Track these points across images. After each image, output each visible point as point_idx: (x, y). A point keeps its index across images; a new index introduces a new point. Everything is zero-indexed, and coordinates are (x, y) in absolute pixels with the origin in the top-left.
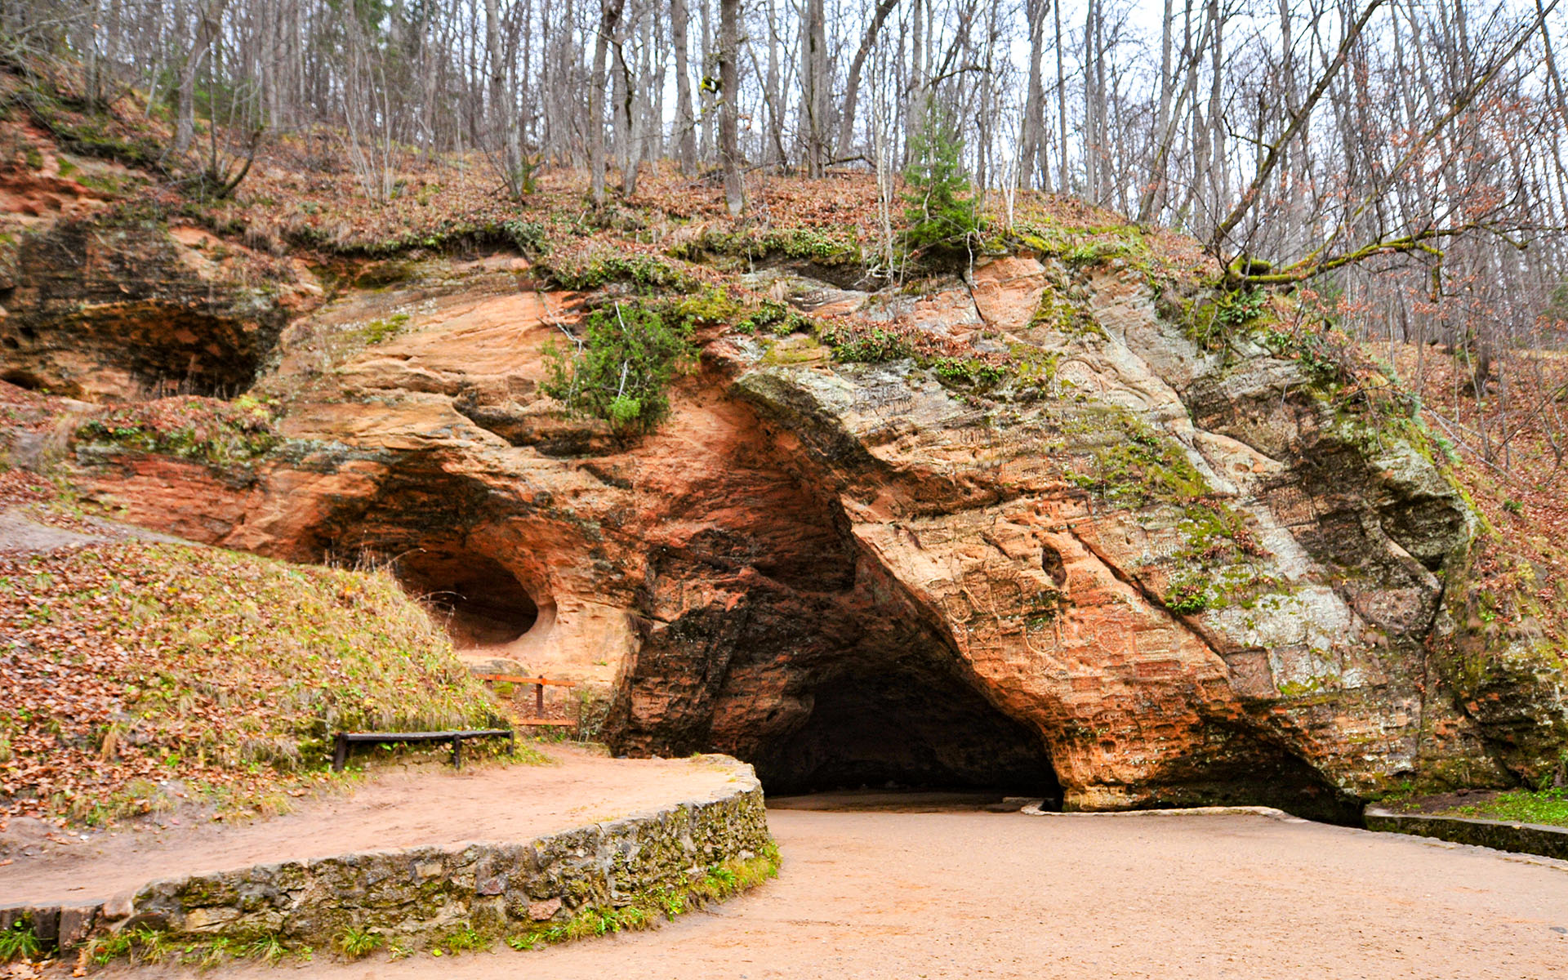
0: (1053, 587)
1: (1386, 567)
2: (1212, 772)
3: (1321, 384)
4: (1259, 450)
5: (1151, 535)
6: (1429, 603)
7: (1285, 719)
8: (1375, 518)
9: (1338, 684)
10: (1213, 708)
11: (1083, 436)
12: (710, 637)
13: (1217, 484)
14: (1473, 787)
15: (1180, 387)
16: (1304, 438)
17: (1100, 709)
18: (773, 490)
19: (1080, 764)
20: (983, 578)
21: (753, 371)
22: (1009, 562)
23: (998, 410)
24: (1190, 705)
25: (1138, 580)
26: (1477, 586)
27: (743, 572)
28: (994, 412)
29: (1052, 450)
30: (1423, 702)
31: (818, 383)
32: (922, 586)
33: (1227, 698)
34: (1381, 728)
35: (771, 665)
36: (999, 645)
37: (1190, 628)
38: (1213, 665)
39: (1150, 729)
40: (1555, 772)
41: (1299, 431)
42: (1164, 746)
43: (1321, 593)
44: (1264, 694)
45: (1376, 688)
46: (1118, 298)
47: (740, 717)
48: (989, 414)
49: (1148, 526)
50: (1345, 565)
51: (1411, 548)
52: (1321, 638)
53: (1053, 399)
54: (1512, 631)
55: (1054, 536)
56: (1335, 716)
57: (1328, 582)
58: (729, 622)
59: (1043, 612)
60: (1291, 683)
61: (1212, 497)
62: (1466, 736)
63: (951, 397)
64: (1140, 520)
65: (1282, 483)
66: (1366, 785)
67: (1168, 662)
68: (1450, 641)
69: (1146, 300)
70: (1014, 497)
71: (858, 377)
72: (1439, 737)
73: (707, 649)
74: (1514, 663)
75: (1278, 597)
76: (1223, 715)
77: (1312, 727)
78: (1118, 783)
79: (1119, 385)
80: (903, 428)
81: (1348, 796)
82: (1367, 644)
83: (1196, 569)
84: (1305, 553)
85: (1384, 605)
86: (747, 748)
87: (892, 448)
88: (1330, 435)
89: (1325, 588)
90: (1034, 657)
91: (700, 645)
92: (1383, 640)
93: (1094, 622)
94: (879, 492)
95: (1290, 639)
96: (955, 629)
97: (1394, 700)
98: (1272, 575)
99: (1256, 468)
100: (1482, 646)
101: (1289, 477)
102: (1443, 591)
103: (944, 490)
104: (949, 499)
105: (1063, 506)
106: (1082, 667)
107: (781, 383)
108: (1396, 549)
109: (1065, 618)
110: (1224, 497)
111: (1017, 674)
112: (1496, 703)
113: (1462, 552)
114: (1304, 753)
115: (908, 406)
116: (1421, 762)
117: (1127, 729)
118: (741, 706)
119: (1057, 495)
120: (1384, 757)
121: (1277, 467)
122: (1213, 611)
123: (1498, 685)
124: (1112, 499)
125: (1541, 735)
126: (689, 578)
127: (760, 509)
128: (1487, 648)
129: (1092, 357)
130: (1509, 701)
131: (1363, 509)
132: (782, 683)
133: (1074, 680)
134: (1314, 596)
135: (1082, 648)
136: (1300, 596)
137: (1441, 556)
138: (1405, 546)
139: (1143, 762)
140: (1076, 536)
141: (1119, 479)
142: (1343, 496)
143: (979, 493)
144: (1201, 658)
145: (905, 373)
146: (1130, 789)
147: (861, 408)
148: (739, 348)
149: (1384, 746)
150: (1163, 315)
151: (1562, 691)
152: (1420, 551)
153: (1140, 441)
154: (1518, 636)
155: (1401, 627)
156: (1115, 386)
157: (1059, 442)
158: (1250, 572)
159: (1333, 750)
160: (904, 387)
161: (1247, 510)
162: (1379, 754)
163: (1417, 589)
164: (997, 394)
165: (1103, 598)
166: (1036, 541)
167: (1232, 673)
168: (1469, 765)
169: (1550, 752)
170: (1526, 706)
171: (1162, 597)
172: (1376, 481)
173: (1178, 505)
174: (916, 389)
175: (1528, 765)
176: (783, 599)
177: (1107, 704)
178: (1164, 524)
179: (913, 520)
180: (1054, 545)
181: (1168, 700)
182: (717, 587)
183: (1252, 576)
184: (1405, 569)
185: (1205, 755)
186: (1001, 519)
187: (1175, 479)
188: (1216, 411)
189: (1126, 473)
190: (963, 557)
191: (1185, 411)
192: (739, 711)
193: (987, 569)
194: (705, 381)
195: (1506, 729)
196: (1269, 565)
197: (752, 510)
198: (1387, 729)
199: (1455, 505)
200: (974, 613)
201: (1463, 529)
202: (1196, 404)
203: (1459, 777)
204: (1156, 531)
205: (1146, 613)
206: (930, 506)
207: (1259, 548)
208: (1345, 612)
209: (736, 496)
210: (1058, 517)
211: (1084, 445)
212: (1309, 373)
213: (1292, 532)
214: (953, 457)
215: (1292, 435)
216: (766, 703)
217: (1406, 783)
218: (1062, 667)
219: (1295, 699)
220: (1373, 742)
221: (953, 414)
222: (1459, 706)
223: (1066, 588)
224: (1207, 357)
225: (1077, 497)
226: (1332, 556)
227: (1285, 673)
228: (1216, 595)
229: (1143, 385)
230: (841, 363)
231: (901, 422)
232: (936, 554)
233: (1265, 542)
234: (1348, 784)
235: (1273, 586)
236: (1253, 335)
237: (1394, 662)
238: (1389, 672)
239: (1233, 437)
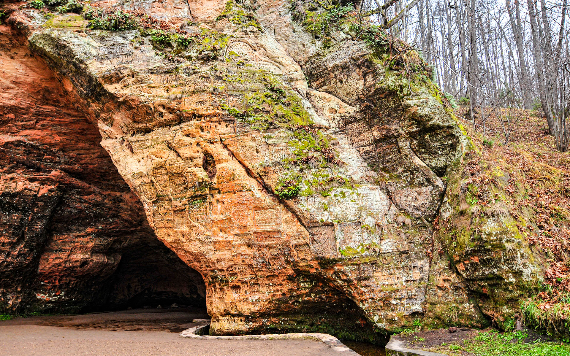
0: (207, 179)
1: (412, 173)
2: (303, 308)
3: (378, 55)
4: (343, 100)
5: (271, 147)
6: (437, 197)
7: (343, 273)
8: (406, 140)
9: (377, 250)
10: (301, 264)
11: (238, 85)
12: (24, 211)
13: (318, 120)
14: (460, 325)
15: (303, 63)
16: (367, 88)
17: (232, 263)
18: (74, 122)
19: (218, 300)
20: (165, 172)
21: (38, 33)
22: (181, 161)
23: (185, 64)
24: (288, 262)
25: (261, 177)
26: (466, 181)
27: (53, 172)
28: (183, 65)
29: (214, 90)
30: (430, 263)
31: (76, 41)
32: (129, 177)
33: (309, 257)
34: (403, 281)
35: (82, 233)
36: (171, 217)
37: (289, 209)
38: (301, 234)
39: (263, 277)
40: (516, 318)
41: (365, 85)
42: (272, 289)
43: (372, 189)
44: (330, 255)
45: (402, 253)
46: (272, 9)
47: (59, 265)
48: (179, 66)
49: (270, 142)
50: (389, 172)
51: (427, 162)
52: (370, 218)
53: (222, 61)
54: (489, 211)
55: (212, 146)
56: (374, 271)
57: (378, 183)
58: (41, 204)
59: (201, 196)
60: (348, 248)
61: (312, 127)
62: (456, 288)
63: (157, 54)
64: (265, 137)
65: (355, 120)
66: (391, 321)
67: (274, 231)
68: (448, 221)
69: (287, 10)
70: (189, 119)
71: (103, 39)
72: (439, 288)
73: (22, 220)
74: (490, 234)
75: (344, 190)
76: (307, 269)
77: (360, 279)
78: (239, 315)
79: (267, 59)
80: (125, 72)
81: (380, 329)
82: (398, 224)
83: (296, 170)
84: (365, 164)
85: (410, 198)
86: (68, 284)
87: (118, 86)
88: (382, 85)
89: (374, 186)
90: (191, 227)
91: (16, 217)
92: (408, 221)
93: (230, 203)
94: (114, 116)
95: (350, 218)
96: (146, 207)
97: (413, 261)
98: (343, 176)
99: (340, 111)
100: (468, 222)
101: (358, 116)
102: (446, 189)
103: (148, 114)
104: (151, 121)
105: (219, 127)
106: (221, 234)
107: (53, 40)
108: (418, 161)
109: (213, 200)
110: (320, 128)
111: (181, 238)
112: (477, 264)
113: (458, 163)
114: (354, 297)
115: (130, 58)
116: (428, 306)
117: (248, 277)
118: (60, 258)
119: (215, 119)
120: (404, 301)
121: (352, 110)
122: (303, 198)
123: (478, 251)
124: (249, 124)
125: (507, 289)
126: (9, 172)
127: (65, 134)
128: (472, 223)
129: (252, 41)
130: (485, 263)
131: (400, 134)
132: (91, 245)
133: (215, 242)
134: (368, 191)
135: (222, 221)
136: (359, 190)
137: (446, 167)
138: (424, 160)
139: (258, 300)
140: (225, 146)
141: (256, 111)
142: (388, 126)
143: (168, 116)
144: (294, 229)
145: (132, 38)
146: (247, 319)
147: (101, 59)
148: (32, 17)
149: (405, 294)
150: (295, 18)
151: (522, 255)
152: (433, 164)
153: (272, 90)
154: (493, 215)
155: (419, 213)
156: (264, 59)
157: (221, 86)
158: (328, 173)
159: (372, 295)
160: (129, 47)
161: (333, 136)
162: (401, 299)
163: (430, 187)
164: (187, 54)
165: (237, 188)
166: (199, 148)
167: (313, 240)
168: (458, 309)
169: (513, 302)
170: (497, 267)
171: (274, 188)
172: (408, 114)
173: (290, 129)
174: (136, 48)
175: (497, 312)
176: (90, 193)
177: (236, 260)
178: (280, 141)
179: (132, 135)
180: (210, 151)
181: (275, 258)
182: (32, 180)
183: (330, 176)
184: (423, 174)
185: (298, 296)
186: (179, 133)
187: (291, 114)
188: (321, 77)
189: (260, 108)
190: (154, 157)
191: (303, 77)
192: (58, 261)
193: (167, 166)
194: (15, 41)
195: (483, 284)
196: (342, 170)
197: (59, 134)
198: (407, 281)
199: (454, 132)
200: (158, 196)
201: (459, 148)
202: (311, 73)
203: (451, 317)
204: (275, 145)
205: (263, 198)
206: (142, 125)
207: (337, 159)
208: (386, 202)
209: (45, 123)
210: (214, 133)
211: (238, 90)
212: (372, 46)
213: (359, 151)
214: (154, 91)
215: (361, 87)
216: (79, 256)
217: (417, 321)
218: (208, 233)
219: (350, 259)
220: (397, 290)
221: (157, 65)
222: (452, 267)
223: (215, 180)
224: (317, 42)
225: (229, 121)
226: (381, 166)
227: (344, 241)
228: (306, 187)
229: (280, 60)
230: (92, 29)
231: (125, 68)
232: (141, 156)
233: (341, 156)
234: (380, 321)
235: (342, 183)
236: (342, 27)
237: (415, 236)
238: (411, 242)
239: (330, 93)
